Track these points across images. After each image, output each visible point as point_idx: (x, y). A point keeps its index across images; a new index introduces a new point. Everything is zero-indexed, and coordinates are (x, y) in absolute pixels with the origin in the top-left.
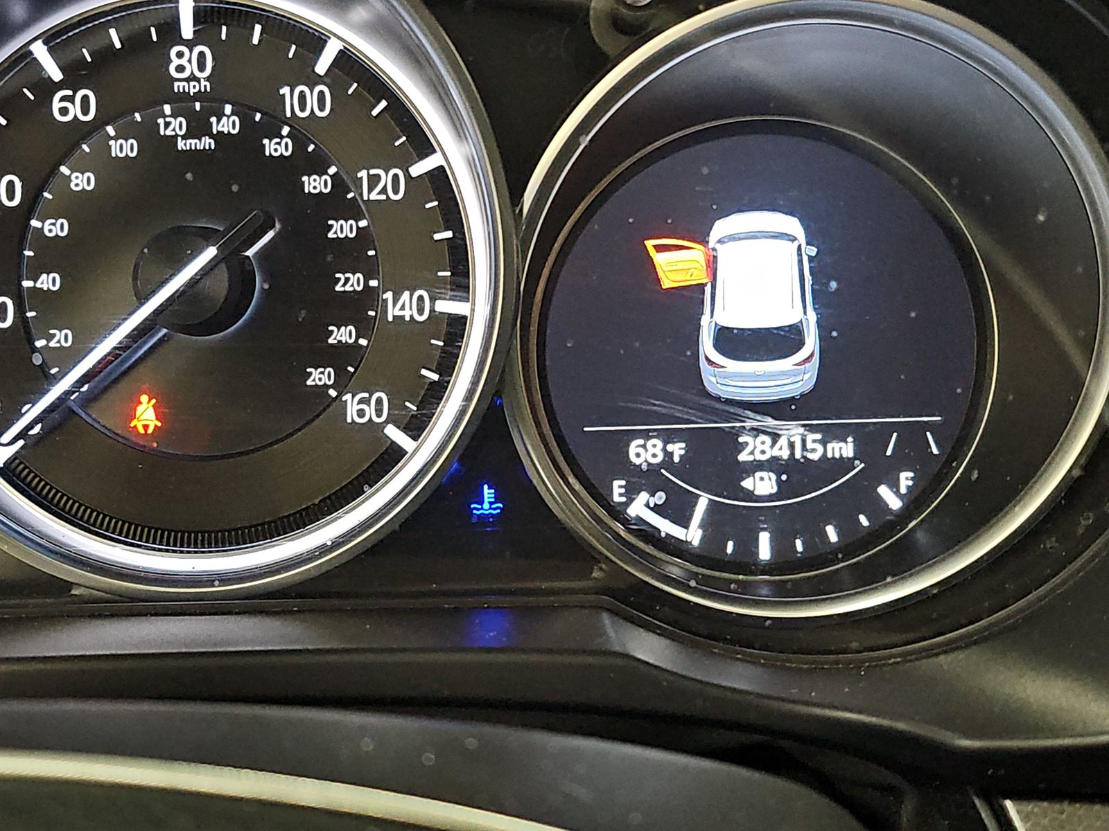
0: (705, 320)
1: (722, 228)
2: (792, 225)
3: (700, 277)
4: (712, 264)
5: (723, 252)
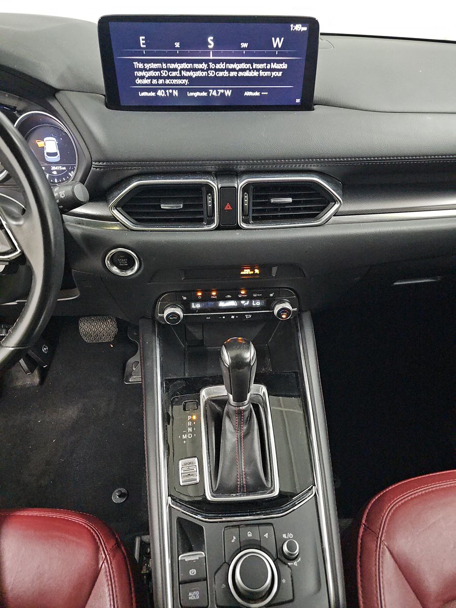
0: (45, 151)
1: (45, 139)
2: (54, 139)
3: (43, 145)
4: (45, 144)
5: (46, 142)
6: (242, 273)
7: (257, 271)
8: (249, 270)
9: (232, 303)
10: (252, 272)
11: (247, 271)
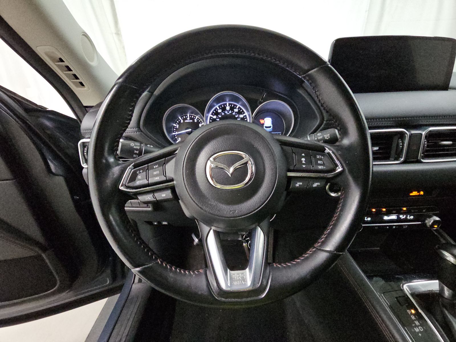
0: (264, 126)
6: (411, 194)
7: (422, 193)
8: (417, 192)
9: (394, 217)
10: (418, 194)
11: (415, 193)
